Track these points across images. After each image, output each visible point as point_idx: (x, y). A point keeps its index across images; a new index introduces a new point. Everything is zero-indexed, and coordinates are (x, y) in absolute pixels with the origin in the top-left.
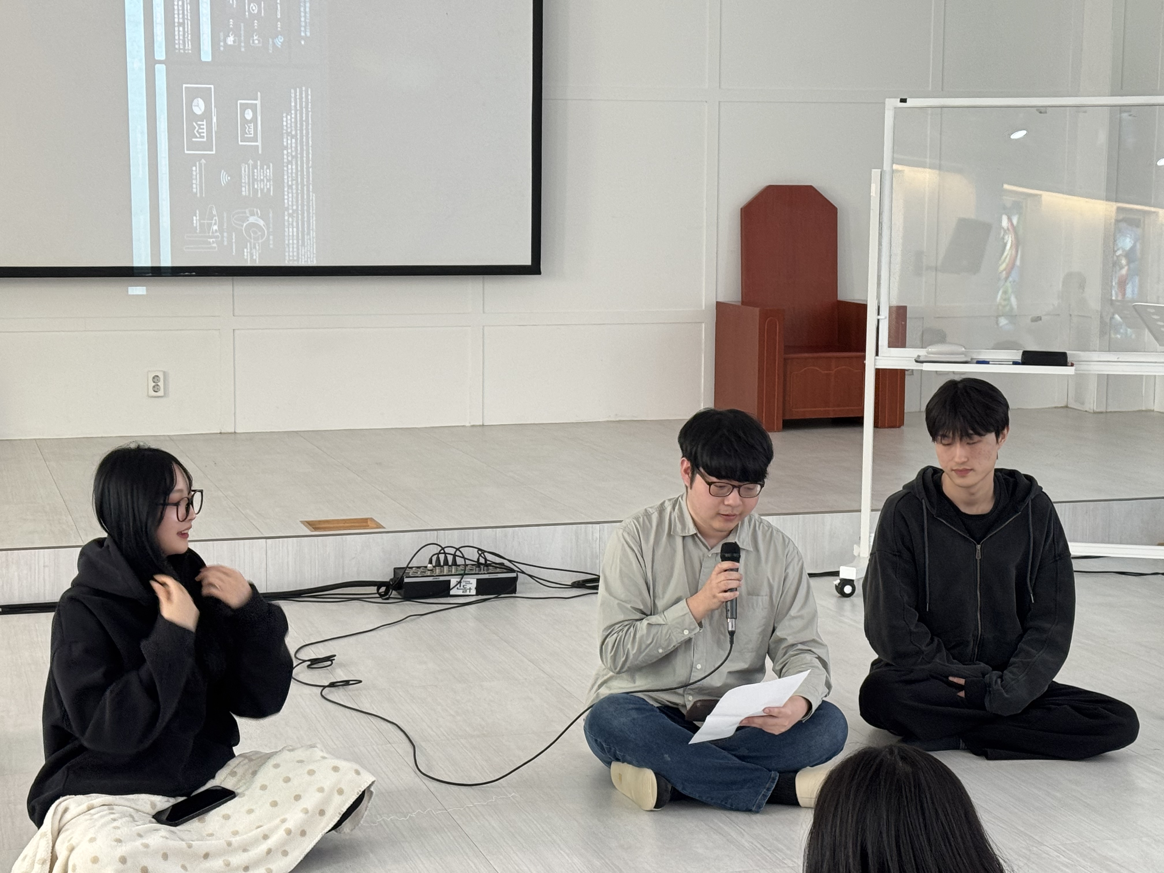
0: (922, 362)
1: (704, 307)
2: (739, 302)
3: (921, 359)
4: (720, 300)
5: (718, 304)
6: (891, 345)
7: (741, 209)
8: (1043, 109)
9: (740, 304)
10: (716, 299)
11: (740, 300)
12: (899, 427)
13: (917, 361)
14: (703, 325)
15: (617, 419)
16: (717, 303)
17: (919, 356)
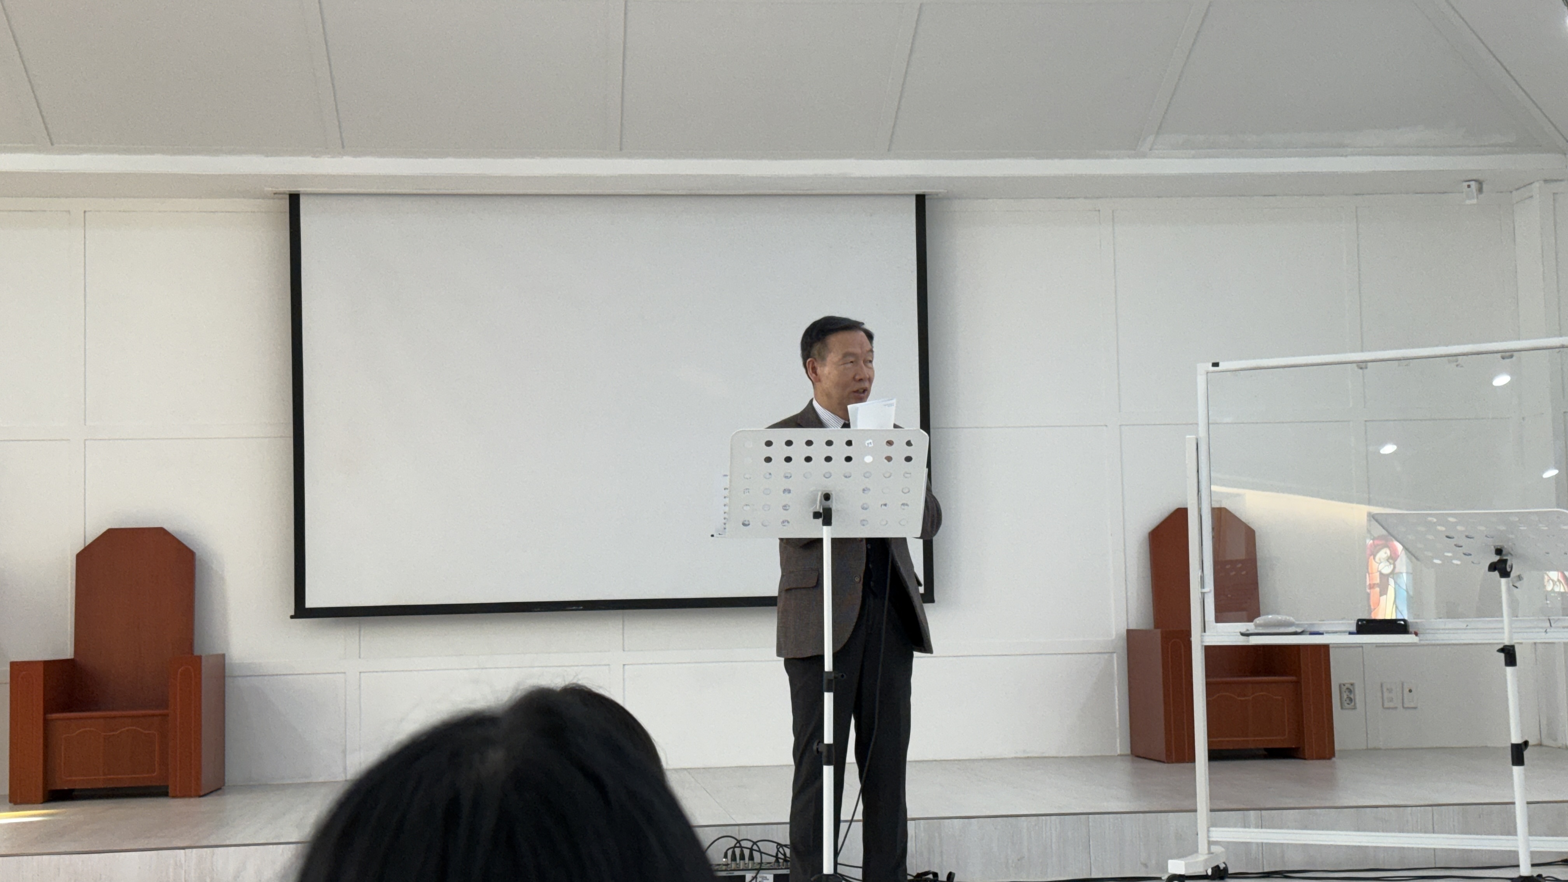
0: (1249, 635)
1: (1114, 635)
4: (1133, 626)
5: (1128, 633)
6: (1218, 620)
7: (1148, 533)
8: (1363, 365)
9: (1151, 629)
10: (1127, 629)
11: (1151, 625)
12: (1330, 758)
13: (1243, 635)
14: (1115, 655)
17: (1247, 630)
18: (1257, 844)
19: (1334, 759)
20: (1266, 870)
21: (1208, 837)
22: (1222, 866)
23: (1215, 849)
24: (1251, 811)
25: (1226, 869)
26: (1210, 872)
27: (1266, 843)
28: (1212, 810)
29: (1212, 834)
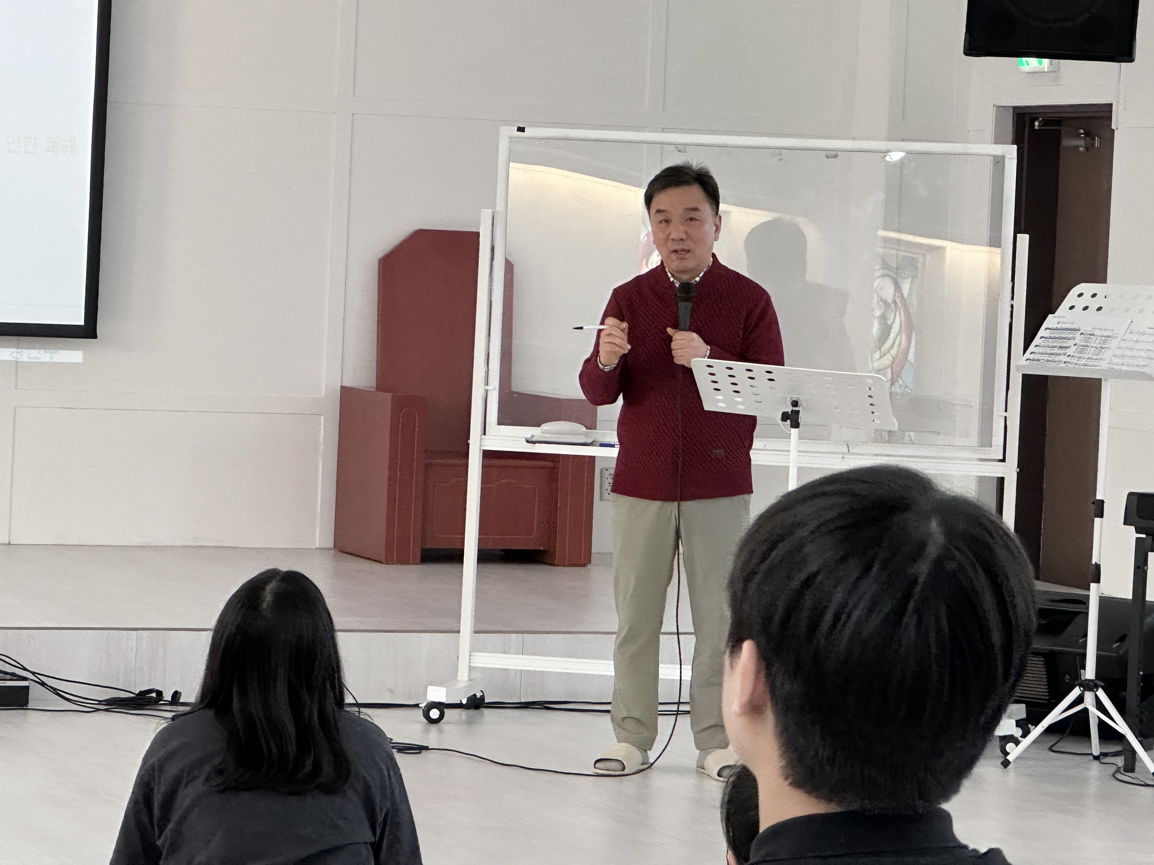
0: (534, 443)
1: (323, 391)
2: (372, 387)
3: (534, 439)
4: (346, 384)
5: (344, 390)
6: (500, 423)
7: (379, 260)
8: (682, 148)
9: (374, 390)
10: (341, 383)
11: (374, 383)
12: (584, 565)
13: (528, 441)
14: (322, 417)
15: (198, 544)
16: (342, 387)
17: (533, 436)
18: (516, 671)
19: (589, 567)
20: (523, 700)
21: (470, 662)
22: (479, 695)
23: (476, 675)
24: (513, 635)
25: (483, 698)
26: (464, 702)
27: (525, 671)
28: (476, 632)
29: (473, 659)
